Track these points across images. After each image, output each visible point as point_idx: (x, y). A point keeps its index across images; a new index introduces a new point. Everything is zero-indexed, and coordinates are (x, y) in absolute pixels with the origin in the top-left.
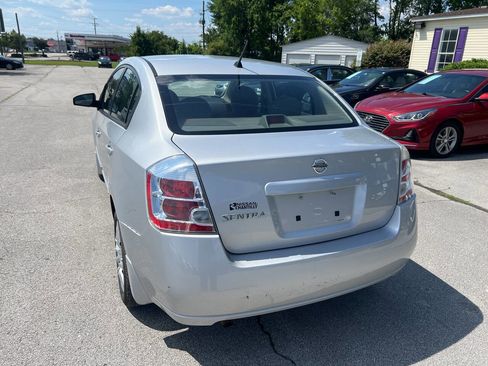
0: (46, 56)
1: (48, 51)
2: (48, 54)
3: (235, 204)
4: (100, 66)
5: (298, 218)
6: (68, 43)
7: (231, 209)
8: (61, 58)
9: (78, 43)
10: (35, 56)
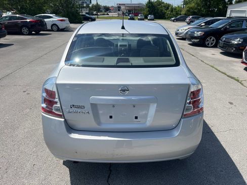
0: (108, 14)
1: (110, 12)
2: (109, 14)
3: (73, 105)
4: (129, 19)
5: (111, 117)
6: (119, 8)
7: (71, 107)
8: (114, 16)
9: (123, 7)
10: (104, 14)
